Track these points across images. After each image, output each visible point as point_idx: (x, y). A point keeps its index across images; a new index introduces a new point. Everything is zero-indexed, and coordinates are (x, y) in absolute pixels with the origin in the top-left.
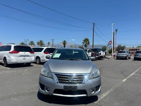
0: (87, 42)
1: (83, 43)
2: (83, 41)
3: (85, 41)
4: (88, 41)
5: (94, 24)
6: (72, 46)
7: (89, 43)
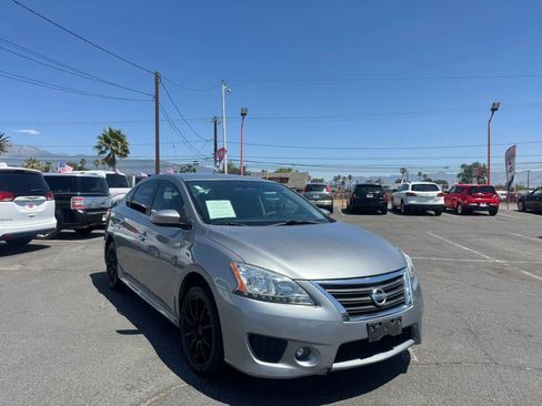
0: (116, 144)
1: (99, 147)
2: (96, 142)
3: (107, 141)
4: (122, 141)
5: (157, 76)
6: (31, 161)
7: (127, 151)
